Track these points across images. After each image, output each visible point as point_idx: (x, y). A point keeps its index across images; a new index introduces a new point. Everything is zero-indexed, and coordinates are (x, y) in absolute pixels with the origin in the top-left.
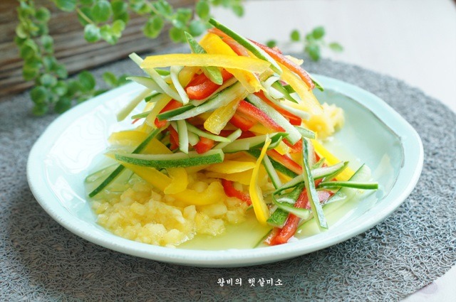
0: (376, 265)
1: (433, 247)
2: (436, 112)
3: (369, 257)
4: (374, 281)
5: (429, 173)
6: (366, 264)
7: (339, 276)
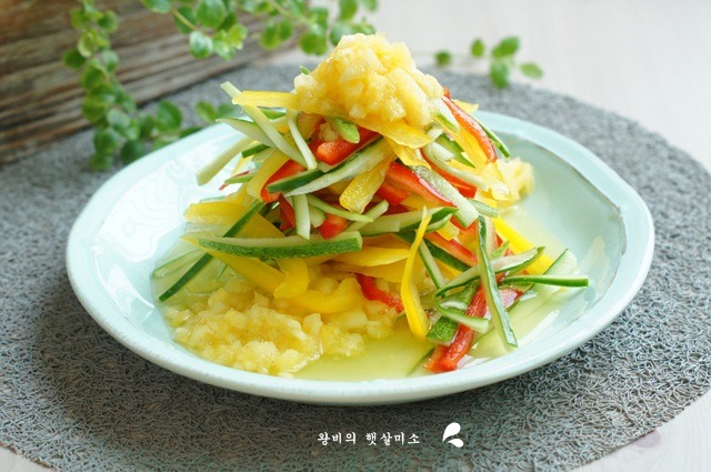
0: (573, 401)
1: (660, 378)
2: (682, 171)
3: (564, 389)
4: (568, 425)
5: (663, 265)
6: (559, 400)
7: (518, 417)
